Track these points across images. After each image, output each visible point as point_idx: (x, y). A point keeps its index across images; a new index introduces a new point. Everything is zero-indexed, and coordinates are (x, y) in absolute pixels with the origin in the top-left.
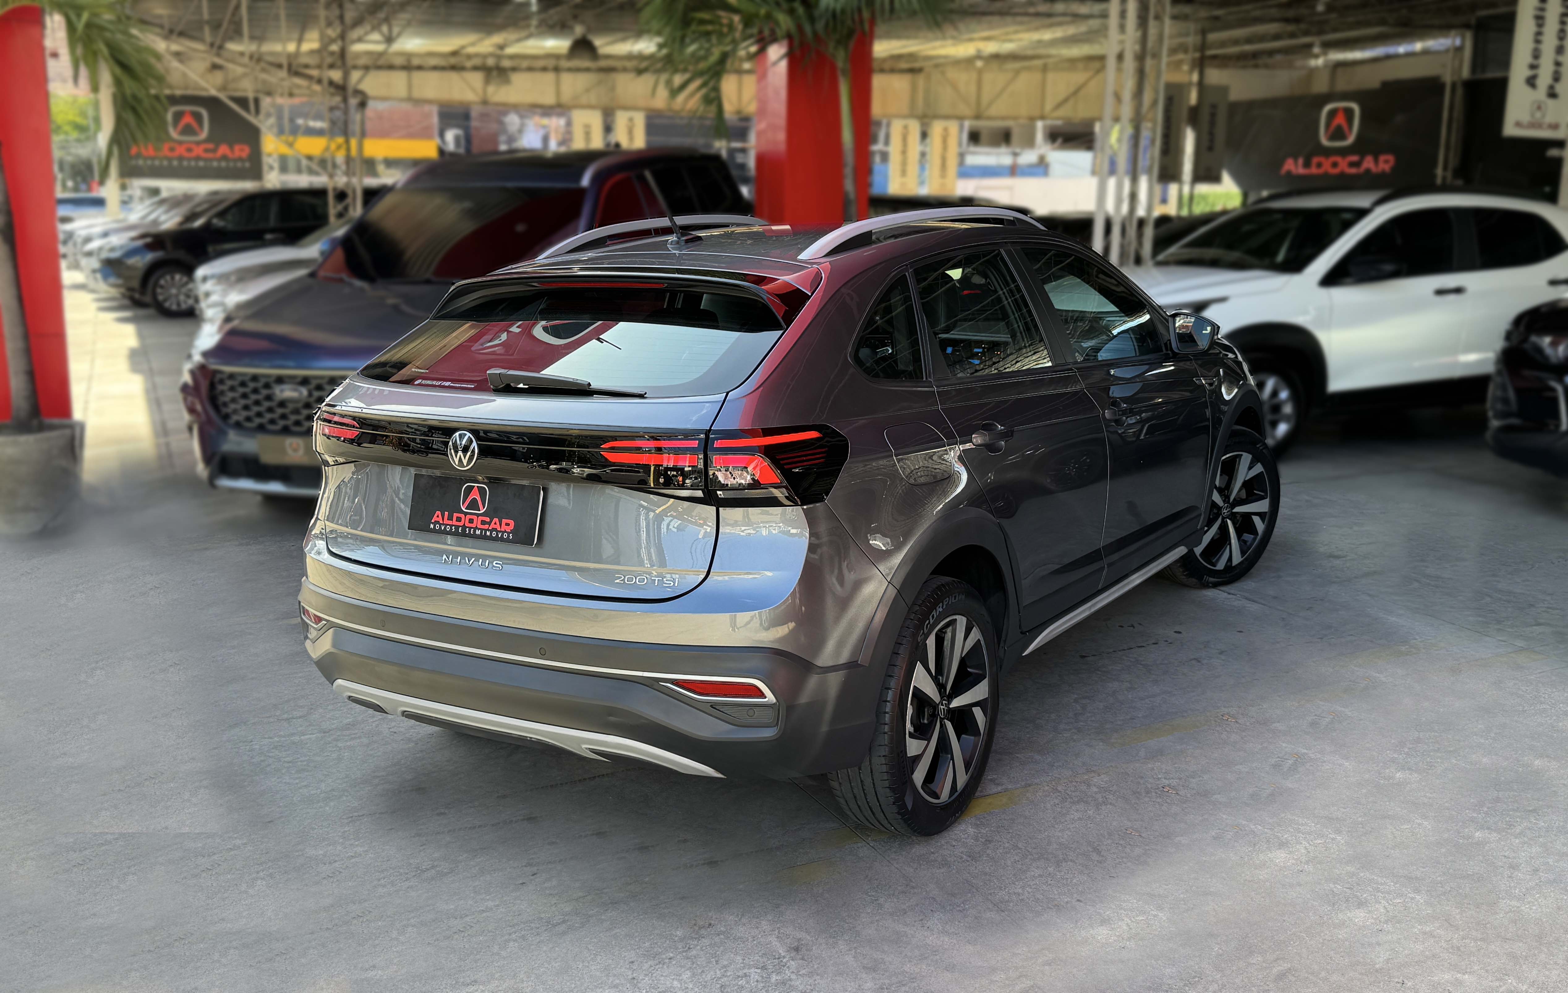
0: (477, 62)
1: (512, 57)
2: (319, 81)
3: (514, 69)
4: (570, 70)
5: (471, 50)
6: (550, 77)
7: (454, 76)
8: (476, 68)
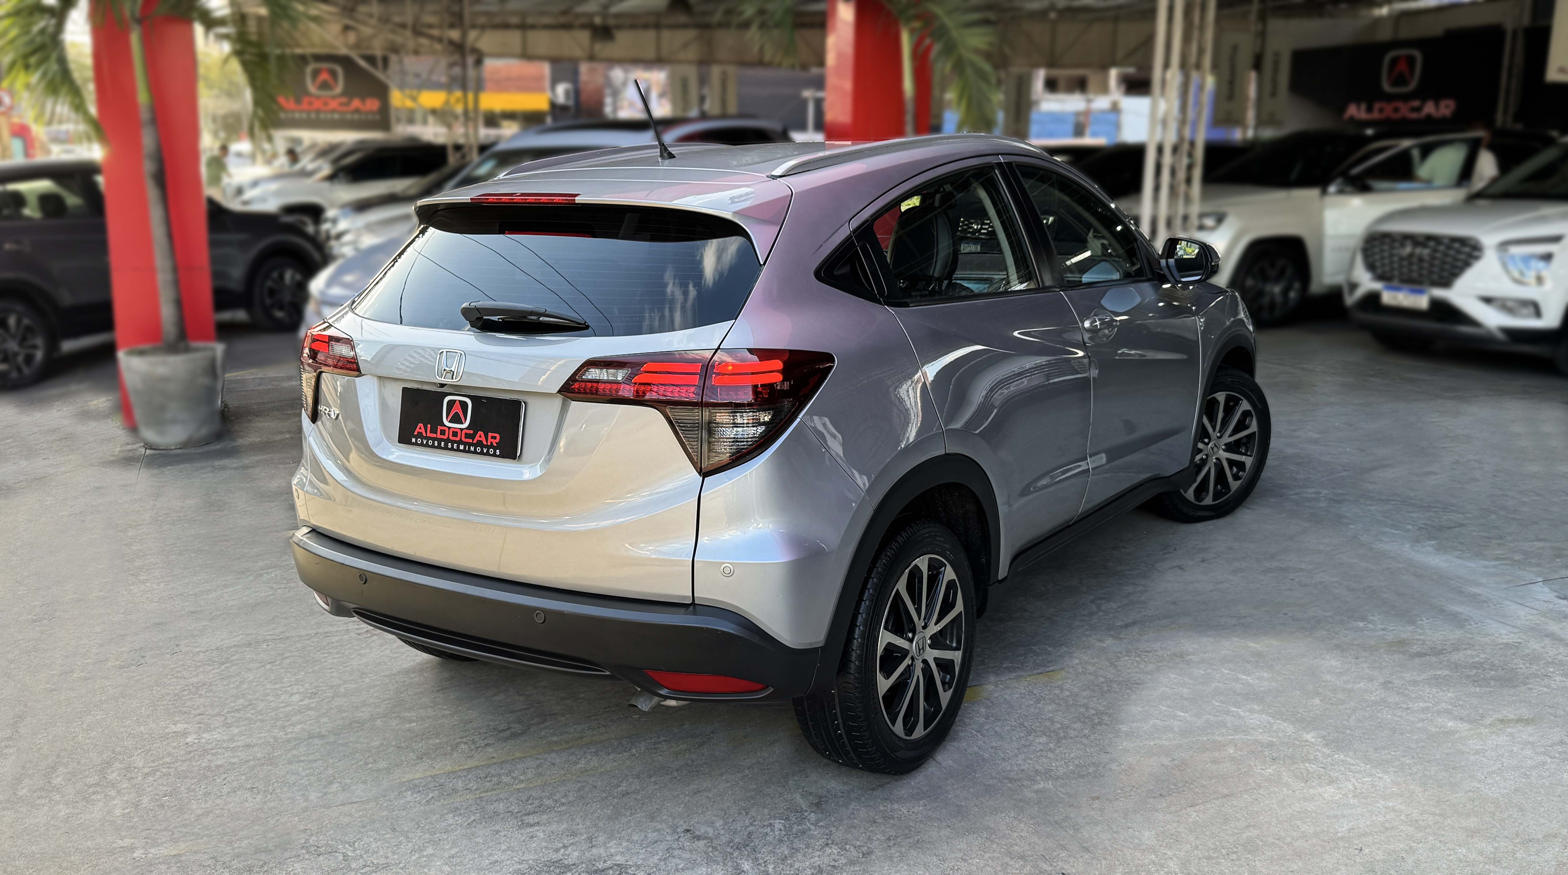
0: (585, 20)
1: (618, 16)
2: (440, 40)
3: (619, 27)
4: (669, 26)
5: (579, 10)
6: (651, 34)
7: (564, 35)
8: (583, 27)
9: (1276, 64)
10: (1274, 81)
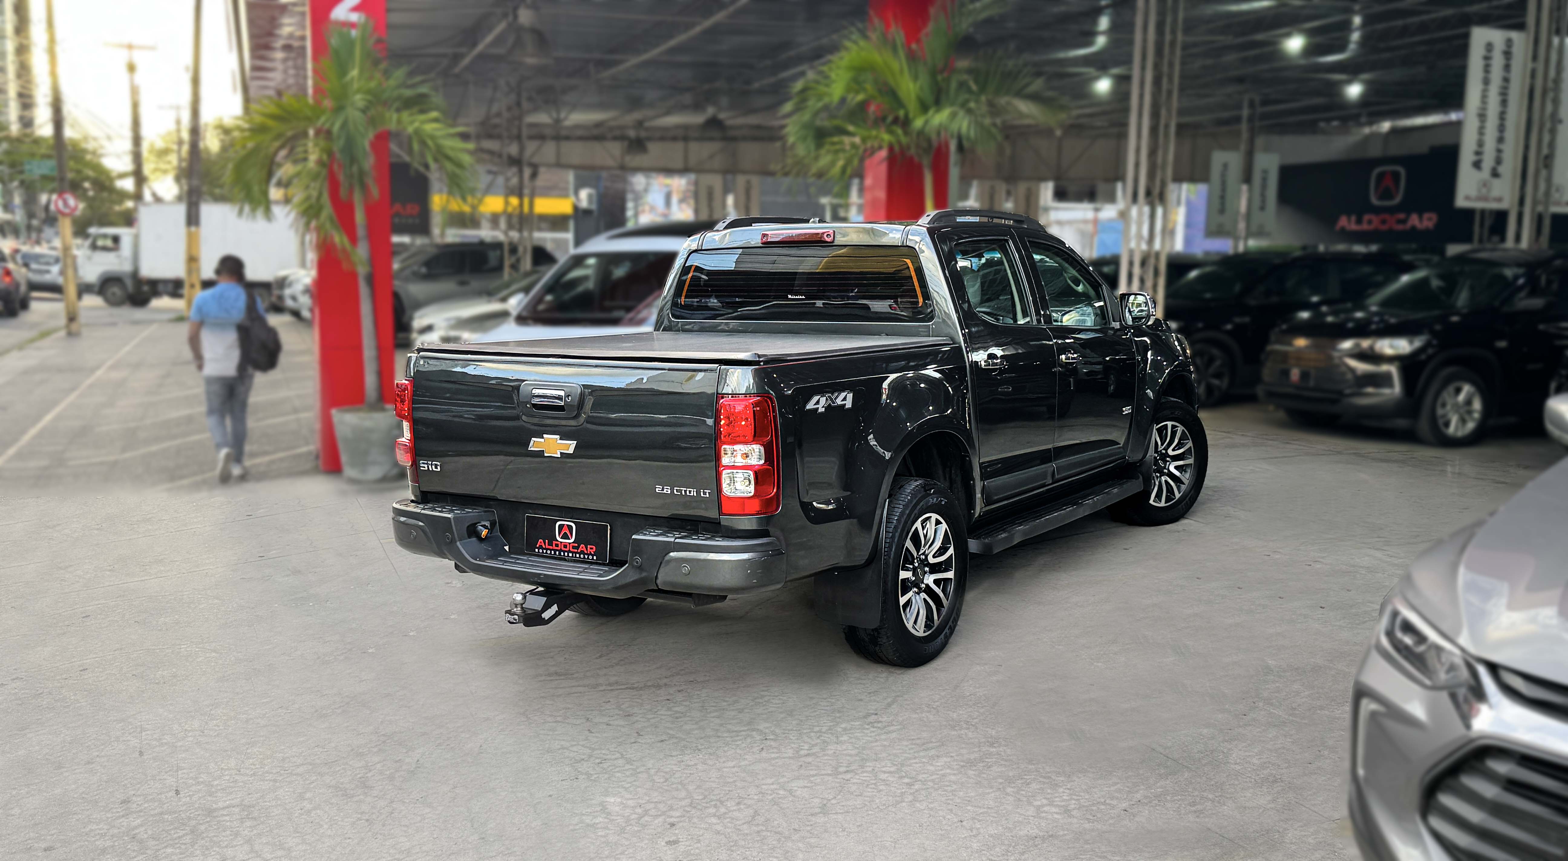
0: (618, 133)
1: (647, 129)
2: (500, 156)
3: (649, 139)
4: (697, 139)
5: (613, 123)
6: (679, 146)
7: (597, 146)
8: (615, 138)
9: (1264, 180)
10: (1263, 196)
